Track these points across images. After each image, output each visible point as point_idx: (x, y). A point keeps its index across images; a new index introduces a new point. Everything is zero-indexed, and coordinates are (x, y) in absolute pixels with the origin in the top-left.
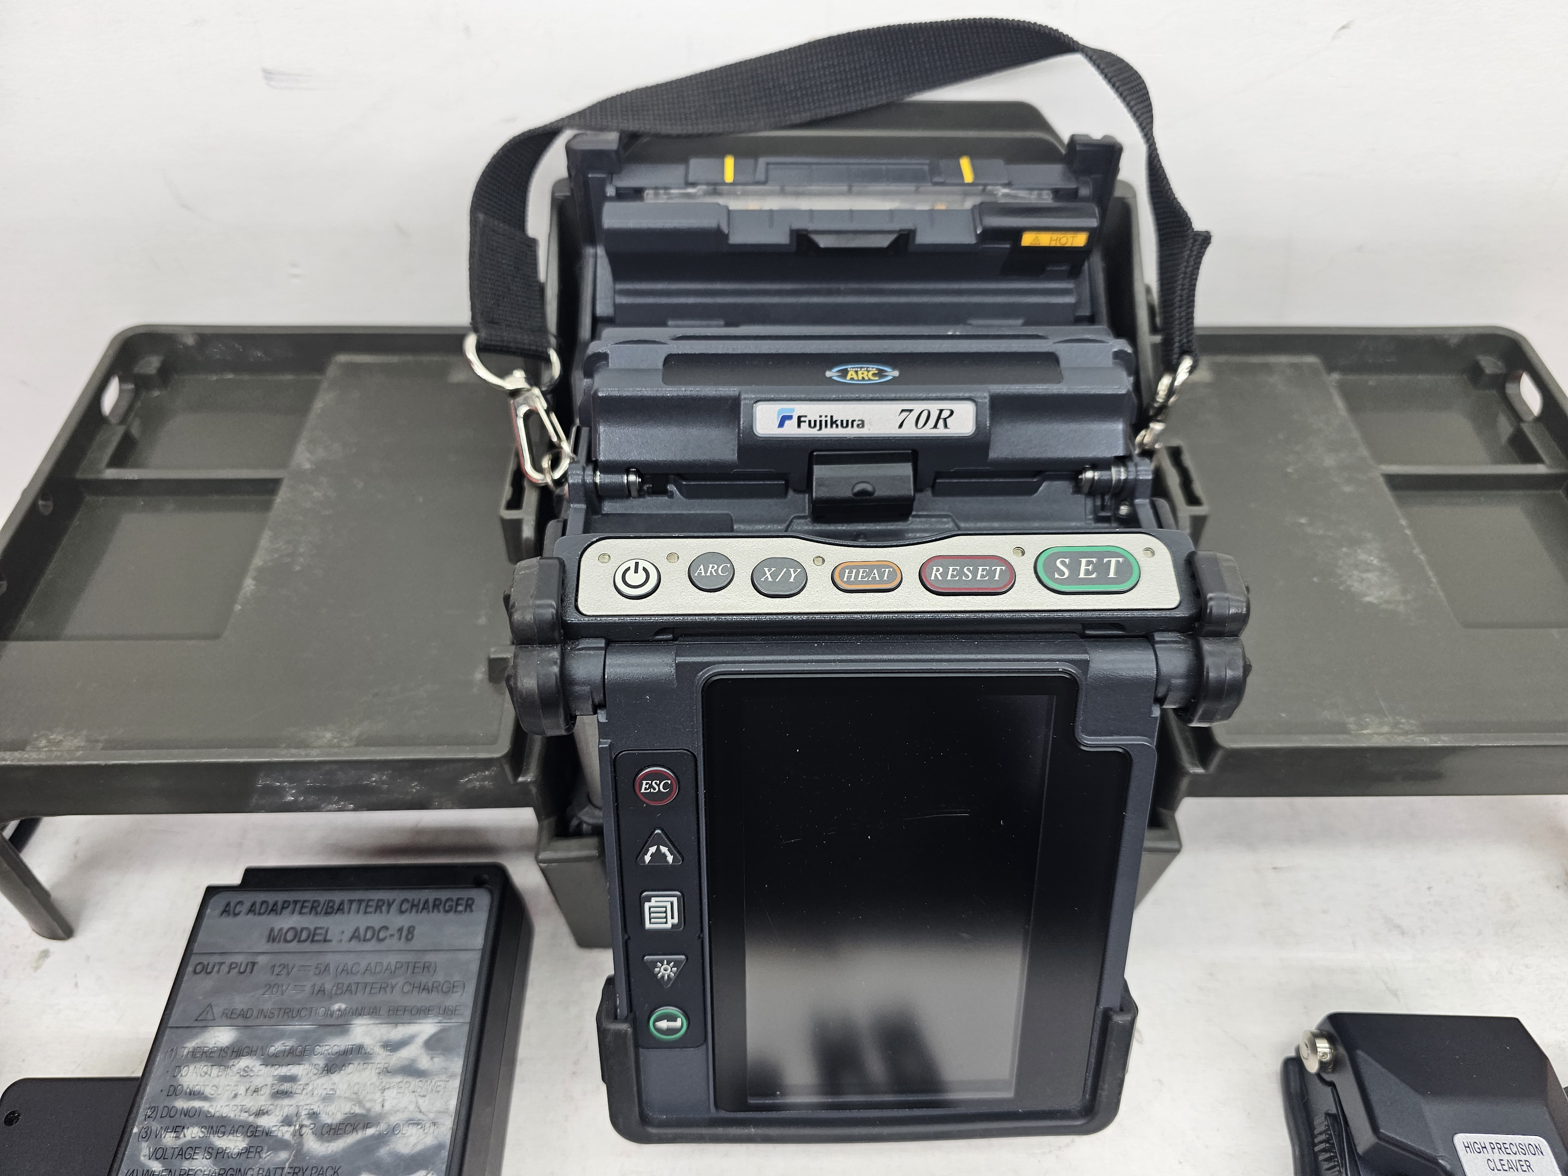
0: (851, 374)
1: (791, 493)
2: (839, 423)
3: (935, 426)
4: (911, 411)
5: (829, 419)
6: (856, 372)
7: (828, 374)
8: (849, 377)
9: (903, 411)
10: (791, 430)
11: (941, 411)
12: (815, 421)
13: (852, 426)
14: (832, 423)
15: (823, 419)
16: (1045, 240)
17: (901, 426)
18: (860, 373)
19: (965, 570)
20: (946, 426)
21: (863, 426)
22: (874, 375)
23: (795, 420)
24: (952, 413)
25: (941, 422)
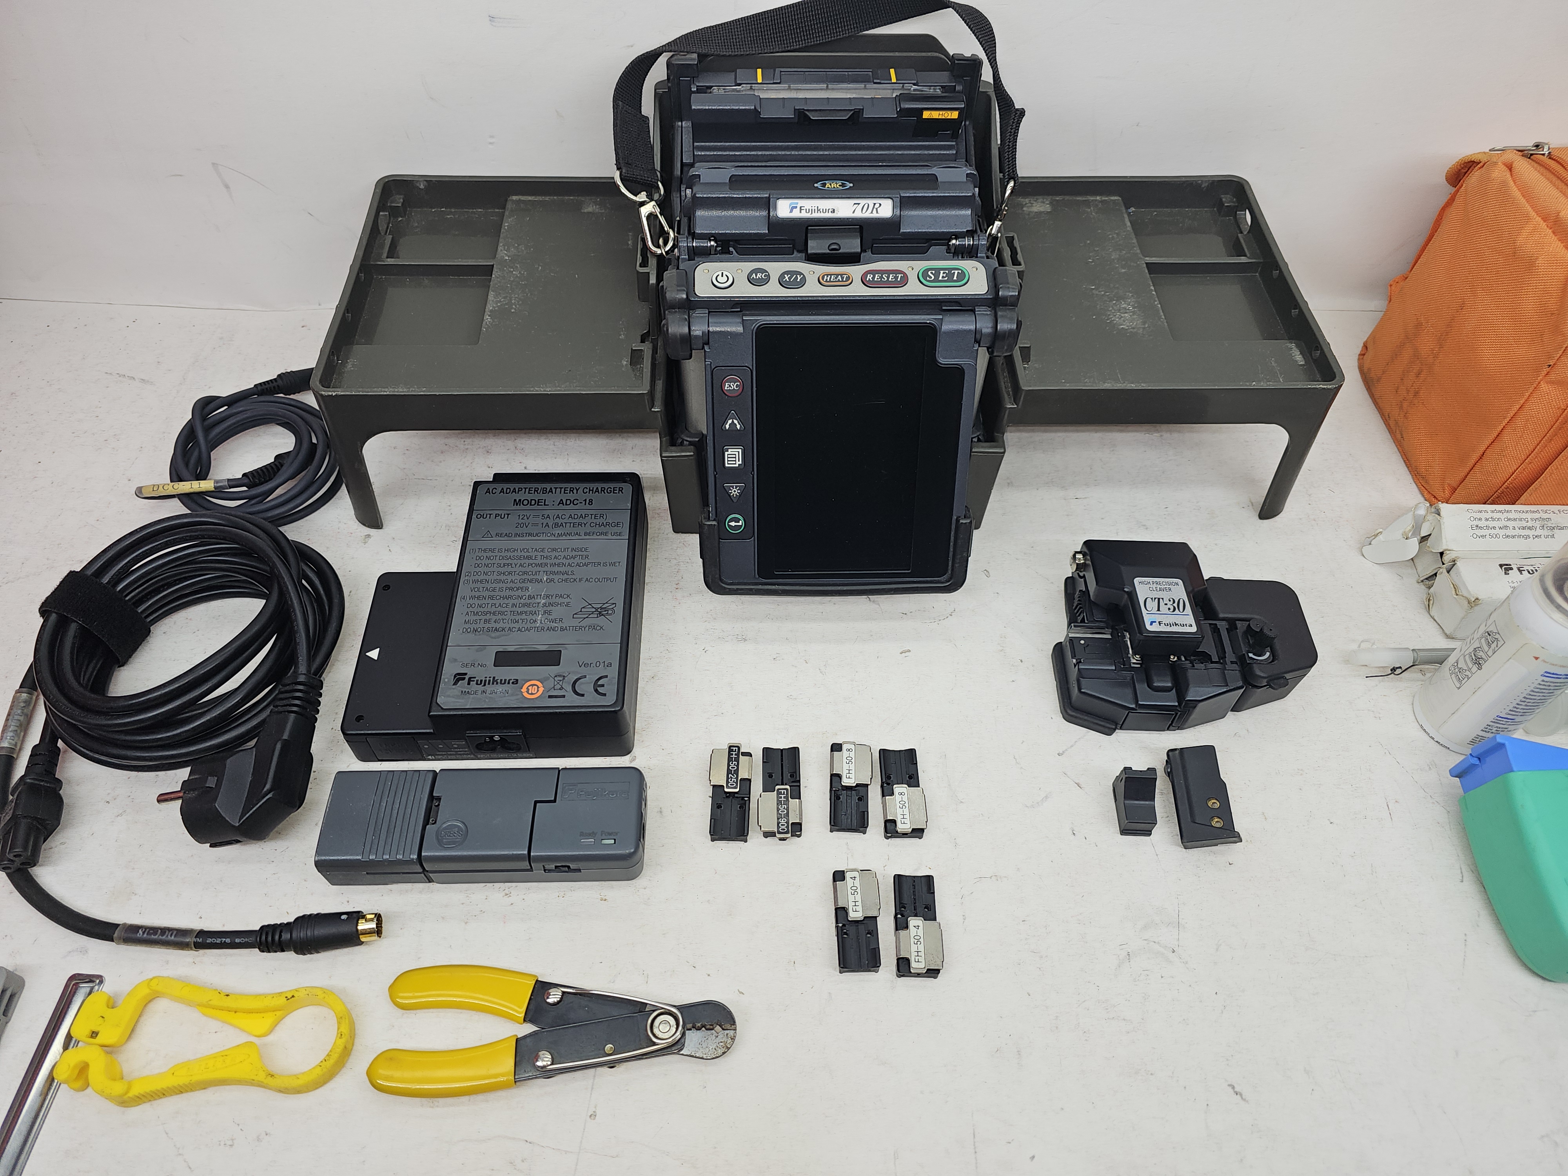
0: (828, 185)
1: (795, 253)
2: (821, 210)
3: (872, 213)
4: (859, 204)
5: (816, 208)
6: (831, 184)
7: (816, 185)
8: (827, 186)
9: (855, 204)
10: (796, 214)
11: (875, 204)
12: (809, 210)
13: (828, 212)
14: (818, 210)
15: (813, 208)
16: (935, 115)
17: (854, 212)
18: (832, 185)
19: (884, 276)
20: (877, 212)
21: (834, 212)
22: (839, 186)
23: (798, 208)
24: (880, 205)
25: (875, 209)
